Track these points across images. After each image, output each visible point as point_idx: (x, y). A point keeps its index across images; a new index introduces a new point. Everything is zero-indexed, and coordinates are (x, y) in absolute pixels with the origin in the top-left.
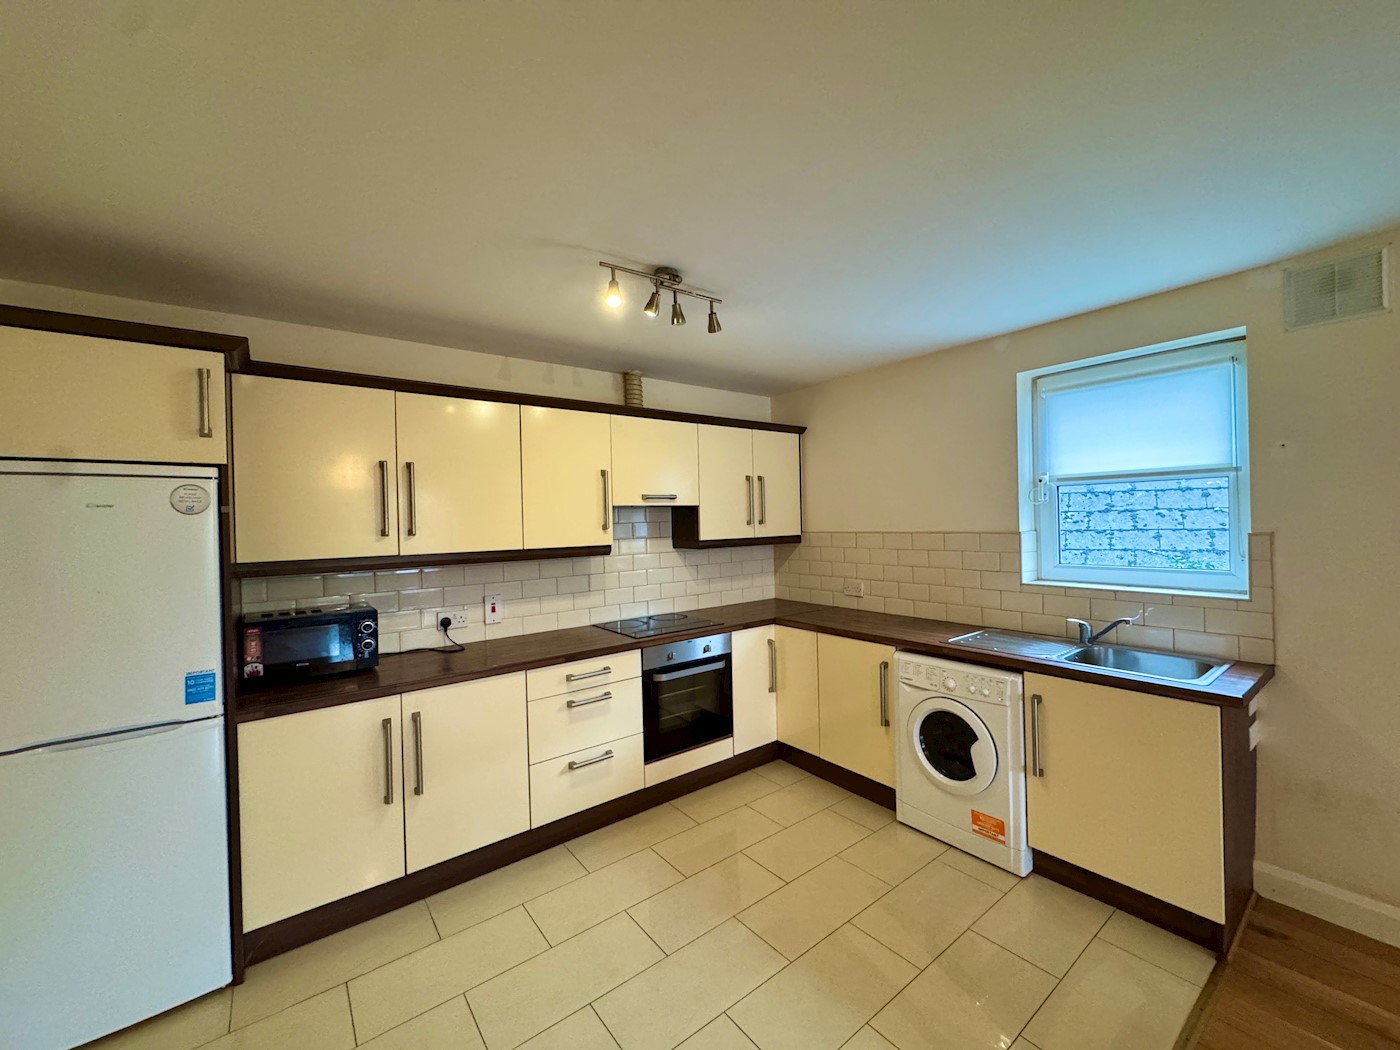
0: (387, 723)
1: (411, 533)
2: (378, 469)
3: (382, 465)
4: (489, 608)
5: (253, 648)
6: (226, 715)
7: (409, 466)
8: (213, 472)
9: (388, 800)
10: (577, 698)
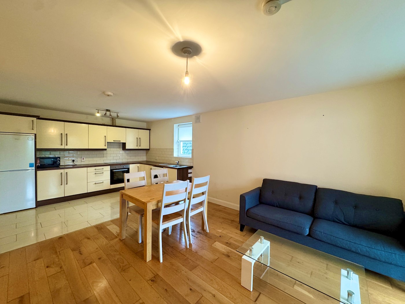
0: (61, 173)
1: (67, 145)
2: (61, 135)
3: (61, 134)
4: (82, 159)
5: (38, 161)
6: (35, 169)
7: (66, 134)
8: (34, 135)
9: (61, 185)
10: (97, 173)
